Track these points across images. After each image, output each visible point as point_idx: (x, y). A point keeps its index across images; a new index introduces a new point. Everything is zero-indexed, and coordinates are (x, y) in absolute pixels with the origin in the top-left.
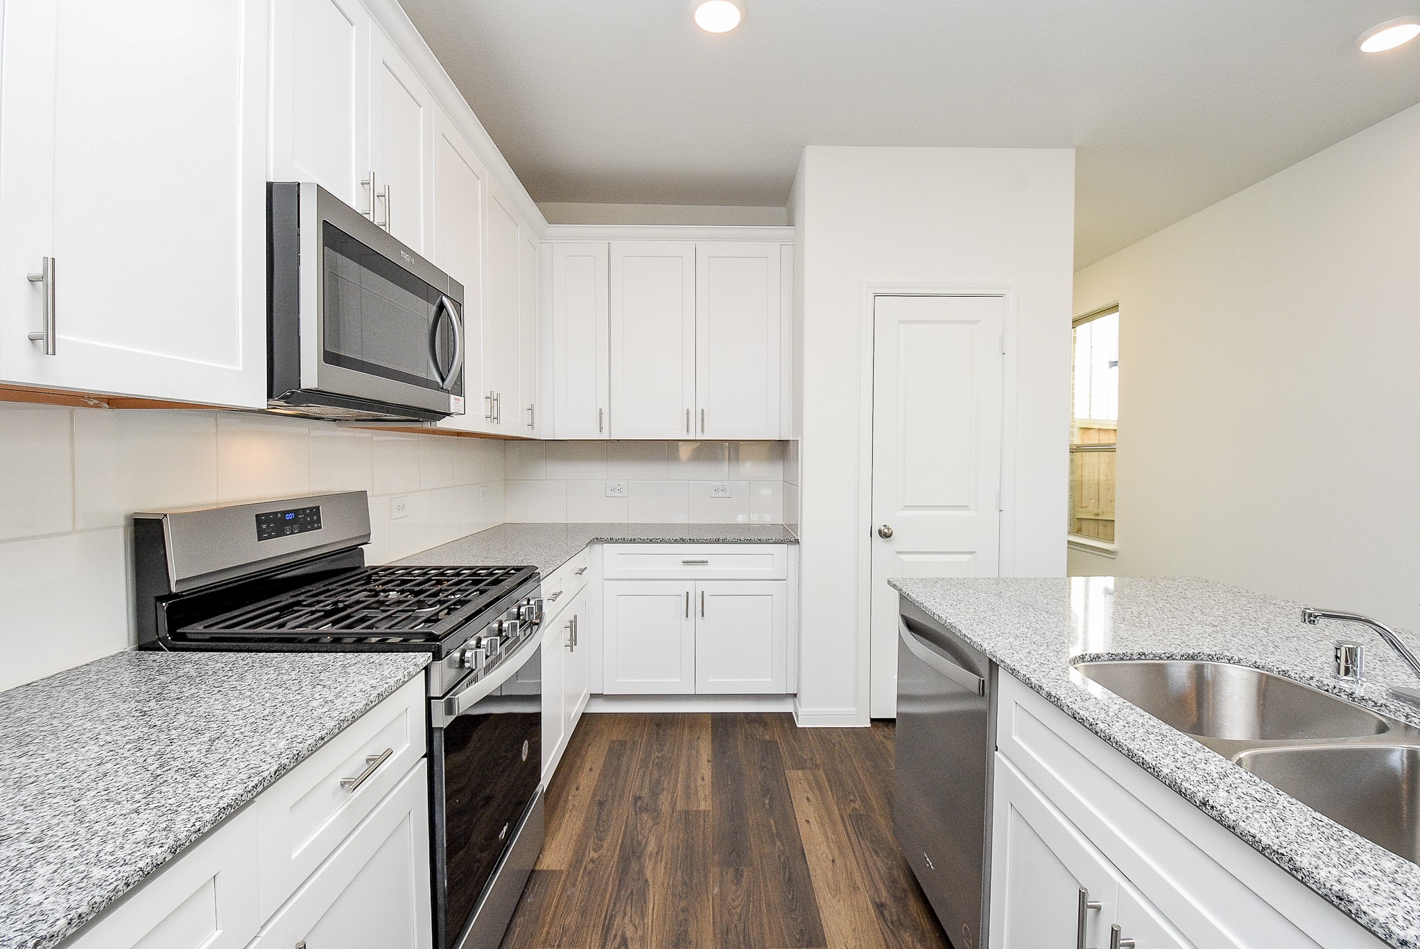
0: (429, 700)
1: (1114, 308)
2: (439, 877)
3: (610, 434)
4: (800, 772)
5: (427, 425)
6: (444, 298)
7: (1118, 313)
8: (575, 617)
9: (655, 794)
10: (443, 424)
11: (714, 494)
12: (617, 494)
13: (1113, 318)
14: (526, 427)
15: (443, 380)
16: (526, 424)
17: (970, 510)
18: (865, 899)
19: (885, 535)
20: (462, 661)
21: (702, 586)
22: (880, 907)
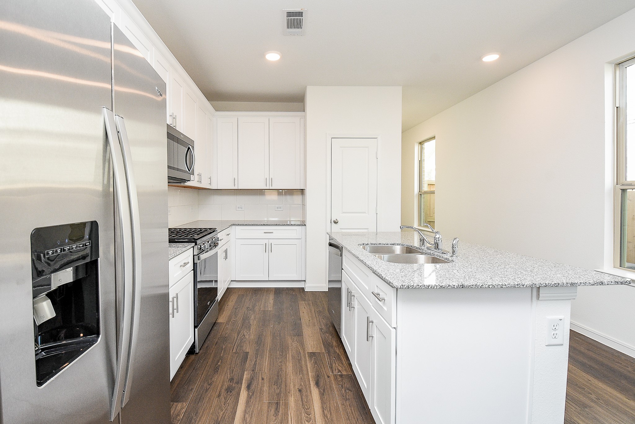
0: (194, 256)
1: (434, 138)
2: (196, 303)
3: (238, 187)
4: (303, 302)
5: (182, 184)
6: (190, 146)
7: (435, 140)
8: (227, 249)
9: (254, 307)
10: (188, 184)
11: (276, 209)
12: (240, 209)
13: (433, 142)
14: (208, 184)
15: (189, 171)
16: (208, 183)
17: (366, 213)
18: (317, 327)
19: (336, 222)
20: (201, 248)
21: (271, 241)
22: (321, 329)
